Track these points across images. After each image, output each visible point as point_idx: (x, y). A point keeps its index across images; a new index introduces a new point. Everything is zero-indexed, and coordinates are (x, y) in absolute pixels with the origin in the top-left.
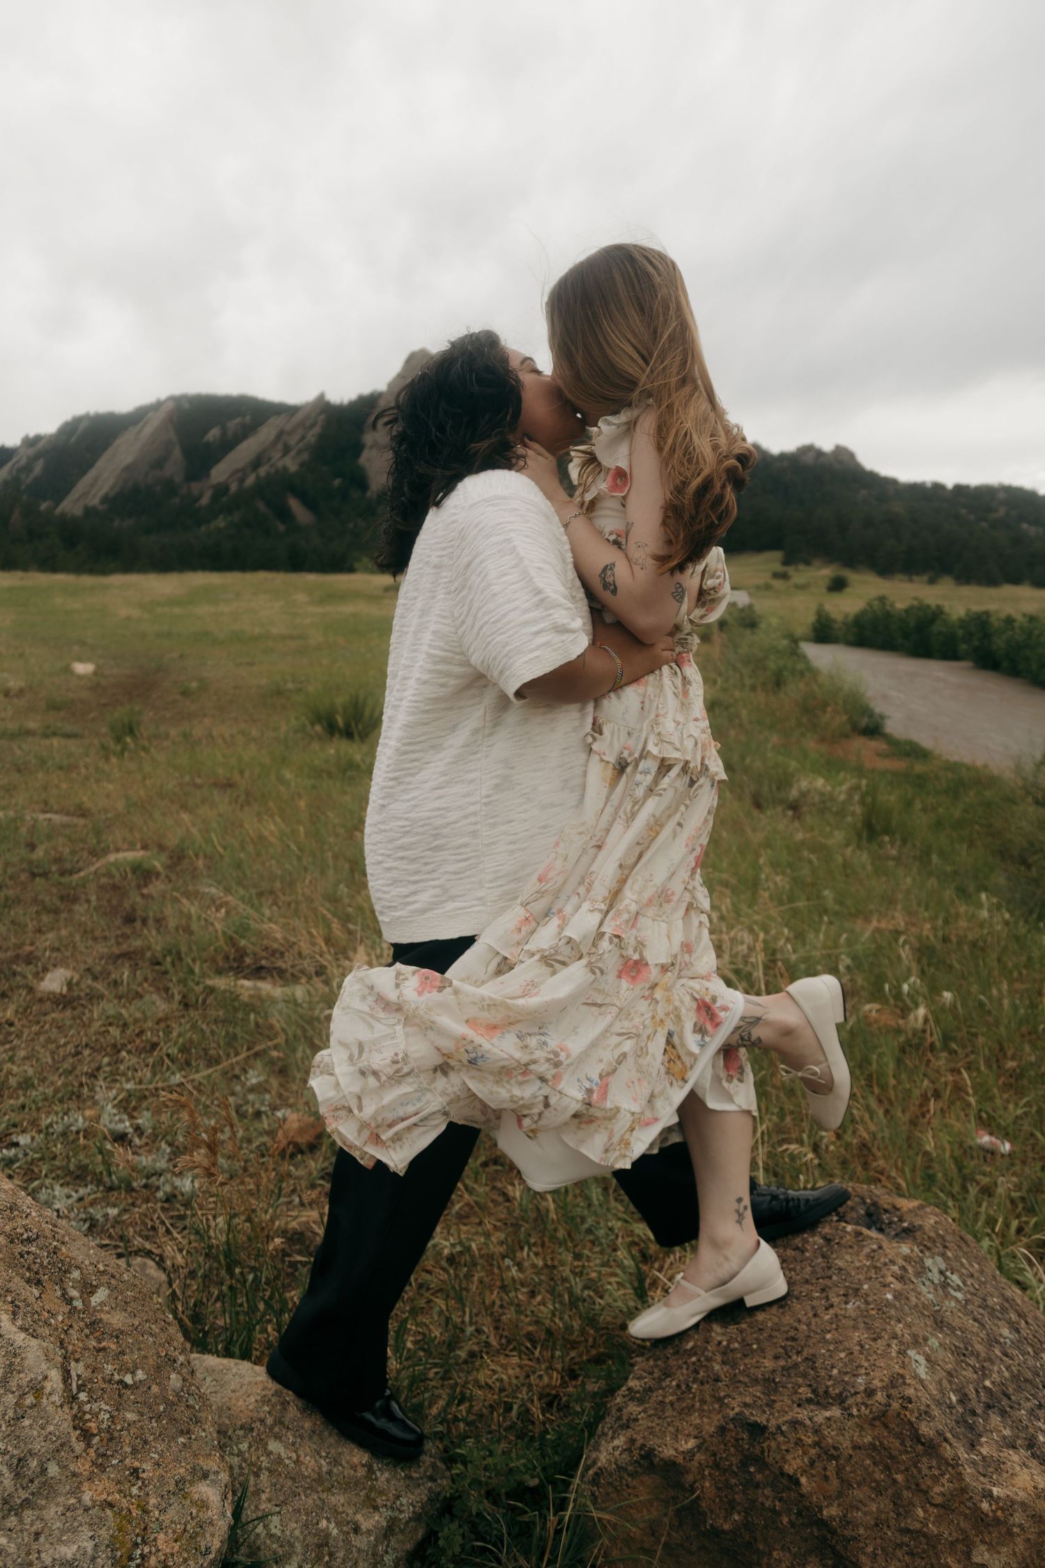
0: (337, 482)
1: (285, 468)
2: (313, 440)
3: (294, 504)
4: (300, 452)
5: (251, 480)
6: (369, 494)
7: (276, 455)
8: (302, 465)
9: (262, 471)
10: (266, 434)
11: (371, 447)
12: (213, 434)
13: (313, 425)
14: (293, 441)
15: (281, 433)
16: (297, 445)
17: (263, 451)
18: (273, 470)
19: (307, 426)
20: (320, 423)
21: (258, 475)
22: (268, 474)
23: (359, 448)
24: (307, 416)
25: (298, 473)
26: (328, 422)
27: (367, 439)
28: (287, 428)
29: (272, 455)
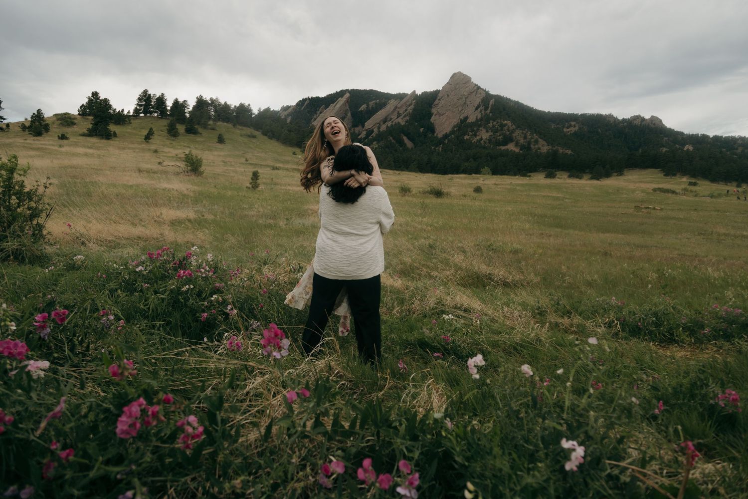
0: (422, 129)
1: (398, 123)
2: (411, 111)
3: (405, 138)
4: (405, 116)
5: (383, 128)
6: (435, 135)
7: (394, 117)
8: (406, 122)
9: (389, 124)
10: (389, 108)
11: (436, 115)
12: (363, 107)
13: (410, 105)
14: (401, 112)
15: (396, 107)
16: (404, 113)
17: (388, 115)
18: (393, 123)
19: (408, 104)
20: (413, 104)
21: (387, 126)
22: (392, 125)
23: (430, 115)
24: (408, 101)
25: (405, 125)
26: (417, 103)
27: (434, 111)
28: (399, 106)
29: (392, 117)
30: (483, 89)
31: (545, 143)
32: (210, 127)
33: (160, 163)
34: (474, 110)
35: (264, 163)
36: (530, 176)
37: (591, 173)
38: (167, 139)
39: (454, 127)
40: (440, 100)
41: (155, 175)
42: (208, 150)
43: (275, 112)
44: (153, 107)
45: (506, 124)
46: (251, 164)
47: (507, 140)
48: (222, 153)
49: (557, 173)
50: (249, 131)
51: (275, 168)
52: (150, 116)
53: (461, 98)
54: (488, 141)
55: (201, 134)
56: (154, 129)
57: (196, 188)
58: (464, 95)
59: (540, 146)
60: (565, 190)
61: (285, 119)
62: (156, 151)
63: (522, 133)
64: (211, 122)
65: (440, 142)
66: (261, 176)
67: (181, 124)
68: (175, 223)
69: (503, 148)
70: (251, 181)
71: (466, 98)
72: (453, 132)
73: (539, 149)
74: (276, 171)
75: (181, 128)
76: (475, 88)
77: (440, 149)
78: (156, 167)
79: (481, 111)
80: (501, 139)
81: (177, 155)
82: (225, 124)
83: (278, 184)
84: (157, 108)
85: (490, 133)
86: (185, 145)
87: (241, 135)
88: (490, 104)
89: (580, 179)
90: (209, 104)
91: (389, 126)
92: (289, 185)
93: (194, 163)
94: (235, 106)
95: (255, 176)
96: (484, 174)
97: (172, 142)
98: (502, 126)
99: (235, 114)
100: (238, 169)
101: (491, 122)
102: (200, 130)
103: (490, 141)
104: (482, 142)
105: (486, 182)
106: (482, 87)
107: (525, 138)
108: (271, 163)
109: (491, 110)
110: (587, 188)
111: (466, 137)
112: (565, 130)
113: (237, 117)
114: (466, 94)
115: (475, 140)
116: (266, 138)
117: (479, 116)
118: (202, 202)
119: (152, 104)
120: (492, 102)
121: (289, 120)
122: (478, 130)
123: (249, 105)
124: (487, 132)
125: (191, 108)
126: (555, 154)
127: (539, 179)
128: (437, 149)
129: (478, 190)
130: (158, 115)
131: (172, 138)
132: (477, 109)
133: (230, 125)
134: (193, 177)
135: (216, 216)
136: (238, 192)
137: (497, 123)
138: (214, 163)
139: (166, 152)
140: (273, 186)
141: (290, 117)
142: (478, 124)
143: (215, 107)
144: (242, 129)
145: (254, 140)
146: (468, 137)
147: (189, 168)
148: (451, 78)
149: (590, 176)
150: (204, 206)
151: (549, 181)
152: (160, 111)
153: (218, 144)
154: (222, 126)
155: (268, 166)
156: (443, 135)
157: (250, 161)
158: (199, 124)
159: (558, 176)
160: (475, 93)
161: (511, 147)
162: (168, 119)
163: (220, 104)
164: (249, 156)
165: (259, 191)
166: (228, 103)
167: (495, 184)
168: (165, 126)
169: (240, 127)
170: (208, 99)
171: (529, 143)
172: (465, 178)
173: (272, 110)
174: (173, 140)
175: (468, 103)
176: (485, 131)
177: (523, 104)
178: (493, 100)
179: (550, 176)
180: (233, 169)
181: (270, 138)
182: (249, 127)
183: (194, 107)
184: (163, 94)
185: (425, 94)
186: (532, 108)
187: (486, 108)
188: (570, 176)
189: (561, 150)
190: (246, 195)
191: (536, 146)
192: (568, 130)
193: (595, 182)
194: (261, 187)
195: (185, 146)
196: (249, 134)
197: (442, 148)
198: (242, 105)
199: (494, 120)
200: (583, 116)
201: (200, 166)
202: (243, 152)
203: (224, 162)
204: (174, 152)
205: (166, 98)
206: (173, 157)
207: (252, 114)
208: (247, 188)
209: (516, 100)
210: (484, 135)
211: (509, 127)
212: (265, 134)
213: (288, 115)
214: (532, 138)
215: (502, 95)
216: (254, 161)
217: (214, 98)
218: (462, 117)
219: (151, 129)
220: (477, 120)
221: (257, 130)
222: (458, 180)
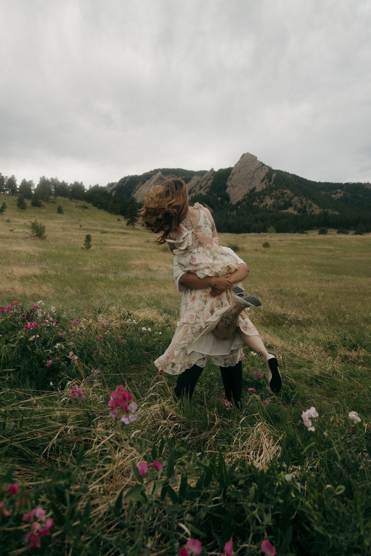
0: (219, 198)
1: (201, 194)
2: (210, 184)
4: (205, 188)
6: (230, 202)
7: (197, 189)
8: (207, 193)
9: (193, 195)
10: (193, 182)
11: (230, 187)
13: (209, 180)
14: (203, 185)
15: (199, 182)
16: (205, 186)
17: (192, 188)
18: (197, 194)
19: (208, 179)
20: (212, 179)
21: (192, 196)
22: (195, 196)
23: (226, 187)
24: (207, 177)
25: (206, 196)
26: (215, 178)
27: (228, 183)
28: (201, 180)
29: (196, 189)
30: (266, 166)
31: (317, 206)
32: (51, 201)
33: (11, 231)
34: (260, 182)
35: (95, 228)
36: (306, 233)
37: (355, 230)
38: (17, 211)
39: (245, 196)
40: (233, 175)
41: (8, 240)
42: (50, 219)
43: (102, 188)
44: (5, 187)
45: (286, 193)
46: (85, 229)
47: (288, 205)
48: (61, 221)
49: (328, 230)
50: (82, 203)
51: (103, 232)
52: (3, 194)
53: (249, 173)
54: (272, 207)
55: (44, 206)
56: (7, 204)
57: (41, 249)
58: (252, 171)
59: (314, 209)
60: (335, 243)
61: (111, 193)
62: (8, 221)
63: (299, 199)
64: (52, 197)
65: (234, 208)
66: (93, 238)
67: (28, 199)
68: (24, 279)
69: (284, 211)
70: (85, 243)
71: (254, 173)
72: (244, 200)
73: (313, 211)
74: (105, 234)
75: (28, 202)
76: (261, 165)
77: (235, 214)
78: (8, 234)
79: (266, 183)
80: (282, 205)
81: (25, 224)
82: (63, 198)
83: (106, 245)
84: (9, 187)
85: (273, 200)
86: (31, 215)
87: (76, 207)
88: (273, 177)
89: (347, 234)
90: (50, 183)
91: (193, 196)
92: (115, 245)
93: (38, 230)
94: (71, 184)
95: (88, 238)
96: (270, 232)
97: (21, 213)
98: (283, 194)
99: (71, 190)
100: (74, 233)
101: (274, 191)
102: (43, 203)
103: (274, 206)
104: (268, 207)
105: (272, 239)
106: (266, 164)
107: (301, 203)
108: (100, 228)
109: (274, 182)
110: (353, 242)
111: (255, 204)
112: (333, 196)
113: (73, 192)
114: (253, 170)
115: (262, 206)
116: (96, 208)
117: (265, 187)
118: (46, 261)
119: (5, 184)
120: (274, 175)
121: (113, 194)
122: (264, 197)
123: (82, 183)
124: (271, 199)
125: (36, 187)
126: (326, 215)
127: (314, 235)
128: (232, 213)
129: (266, 245)
130: (9, 193)
131: (21, 210)
132: (262, 181)
133: (67, 199)
134: (38, 241)
135: (57, 272)
136: (75, 252)
137: (279, 192)
138: (55, 229)
139: (16, 222)
140: (102, 246)
141: (115, 191)
142: (263, 193)
143: (55, 185)
144: (77, 202)
145: (86, 210)
146: (256, 204)
147: (35, 234)
148: (241, 157)
149: (354, 232)
150: (48, 264)
151: (322, 237)
152: (11, 189)
153: (57, 214)
154: (61, 200)
155: (98, 230)
156: (237, 203)
157: (83, 227)
158: (42, 199)
159: (329, 232)
160: (260, 169)
161: (291, 210)
162: (18, 195)
163: (58, 183)
164: (82, 223)
165: (91, 251)
166: (66, 182)
167: (279, 240)
168: (15, 201)
169: (75, 201)
170: (49, 179)
171: (305, 207)
172: (255, 236)
173: (100, 186)
174: (22, 212)
175: (255, 177)
176: (269, 198)
177: (299, 177)
178: (275, 174)
179: (323, 232)
180: (70, 233)
181: (99, 208)
182: (82, 200)
183: (38, 186)
184: (13, 176)
185: (221, 171)
186: (306, 179)
187: (270, 181)
188: (338, 233)
189: (330, 212)
190: (81, 254)
191: (311, 209)
192: (335, 196)
193: (359, 236)
194: (93, 247)
195: (31, 217)
196: (83, 205)
197: (236, 213)
198: (76, 183)
199: (276, 190)
200: (347, 184)
201: (44, 232)
202: (77, 220)
203: (63, 228)
204: (22, 221)
205: (16, 179)
206: (22, 225)
207: (84, 190)
208: (82, 248)
209: (293, 174)
210: (269, 201)
211: (288, 195)
212: (95, 205)
213: (113, 190)
214: (307, 203)
215: (282, 170)
216: (87, 227)
217: (54, 178)
218: (251, 188)
219: (4, 204)
220: (263, 190)
221: (89, 202)
222: (249, 238)
